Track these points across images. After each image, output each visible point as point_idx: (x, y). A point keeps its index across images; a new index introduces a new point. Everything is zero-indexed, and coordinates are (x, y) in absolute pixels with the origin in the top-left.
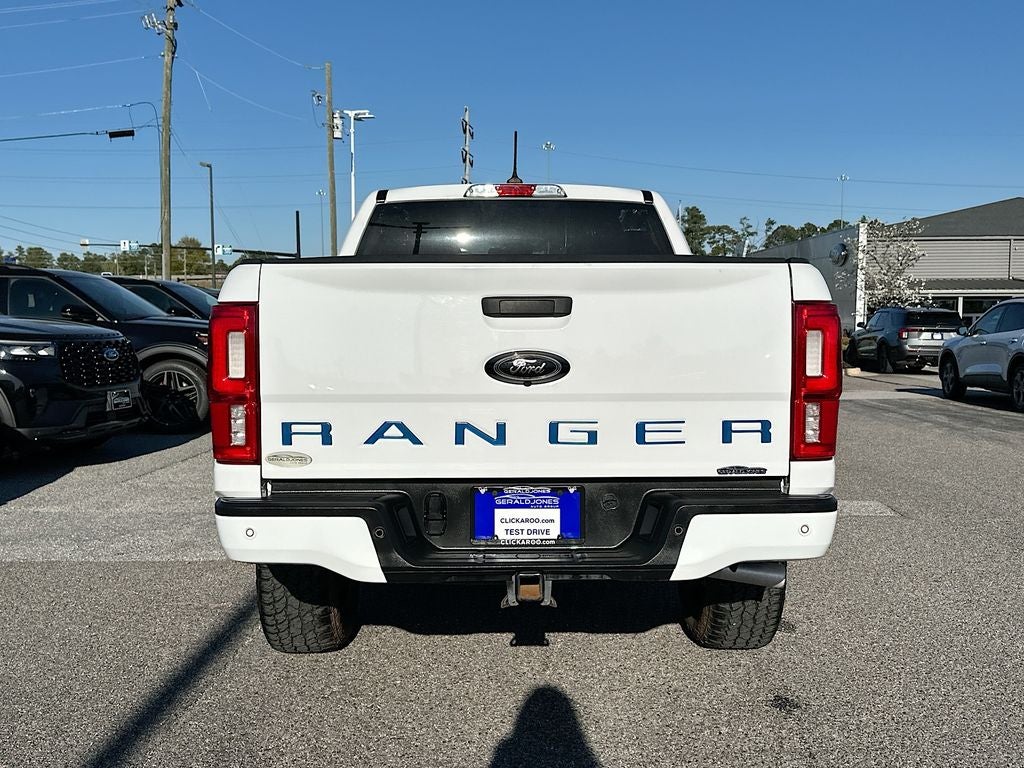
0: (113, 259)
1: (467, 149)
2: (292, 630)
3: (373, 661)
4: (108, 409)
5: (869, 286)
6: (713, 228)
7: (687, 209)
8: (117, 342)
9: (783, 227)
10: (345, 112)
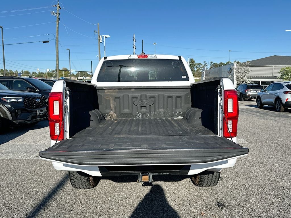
0: (46, 73)
1: (134, 45)
2: (79, 184)
3: (103, 191)
4: (37, 115)
5: (237, 79)
6: (197, 64)
7: (190, 59)
8: (40, 97)
9: (215, 63)
10: (103, 35)
